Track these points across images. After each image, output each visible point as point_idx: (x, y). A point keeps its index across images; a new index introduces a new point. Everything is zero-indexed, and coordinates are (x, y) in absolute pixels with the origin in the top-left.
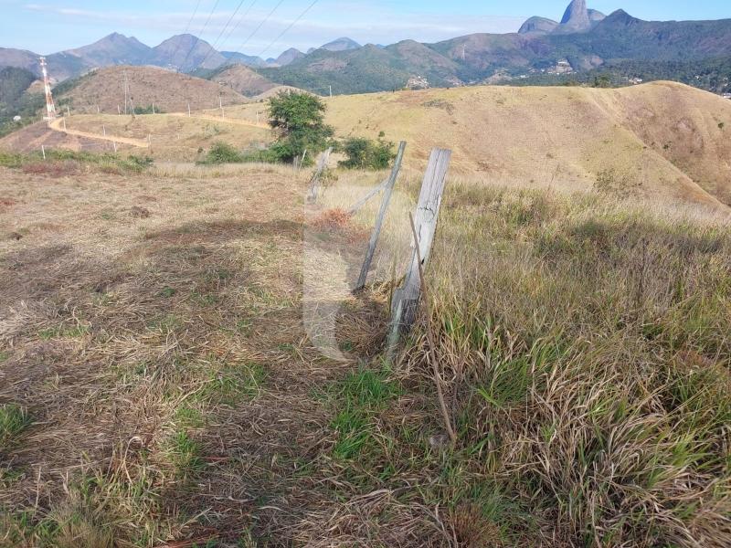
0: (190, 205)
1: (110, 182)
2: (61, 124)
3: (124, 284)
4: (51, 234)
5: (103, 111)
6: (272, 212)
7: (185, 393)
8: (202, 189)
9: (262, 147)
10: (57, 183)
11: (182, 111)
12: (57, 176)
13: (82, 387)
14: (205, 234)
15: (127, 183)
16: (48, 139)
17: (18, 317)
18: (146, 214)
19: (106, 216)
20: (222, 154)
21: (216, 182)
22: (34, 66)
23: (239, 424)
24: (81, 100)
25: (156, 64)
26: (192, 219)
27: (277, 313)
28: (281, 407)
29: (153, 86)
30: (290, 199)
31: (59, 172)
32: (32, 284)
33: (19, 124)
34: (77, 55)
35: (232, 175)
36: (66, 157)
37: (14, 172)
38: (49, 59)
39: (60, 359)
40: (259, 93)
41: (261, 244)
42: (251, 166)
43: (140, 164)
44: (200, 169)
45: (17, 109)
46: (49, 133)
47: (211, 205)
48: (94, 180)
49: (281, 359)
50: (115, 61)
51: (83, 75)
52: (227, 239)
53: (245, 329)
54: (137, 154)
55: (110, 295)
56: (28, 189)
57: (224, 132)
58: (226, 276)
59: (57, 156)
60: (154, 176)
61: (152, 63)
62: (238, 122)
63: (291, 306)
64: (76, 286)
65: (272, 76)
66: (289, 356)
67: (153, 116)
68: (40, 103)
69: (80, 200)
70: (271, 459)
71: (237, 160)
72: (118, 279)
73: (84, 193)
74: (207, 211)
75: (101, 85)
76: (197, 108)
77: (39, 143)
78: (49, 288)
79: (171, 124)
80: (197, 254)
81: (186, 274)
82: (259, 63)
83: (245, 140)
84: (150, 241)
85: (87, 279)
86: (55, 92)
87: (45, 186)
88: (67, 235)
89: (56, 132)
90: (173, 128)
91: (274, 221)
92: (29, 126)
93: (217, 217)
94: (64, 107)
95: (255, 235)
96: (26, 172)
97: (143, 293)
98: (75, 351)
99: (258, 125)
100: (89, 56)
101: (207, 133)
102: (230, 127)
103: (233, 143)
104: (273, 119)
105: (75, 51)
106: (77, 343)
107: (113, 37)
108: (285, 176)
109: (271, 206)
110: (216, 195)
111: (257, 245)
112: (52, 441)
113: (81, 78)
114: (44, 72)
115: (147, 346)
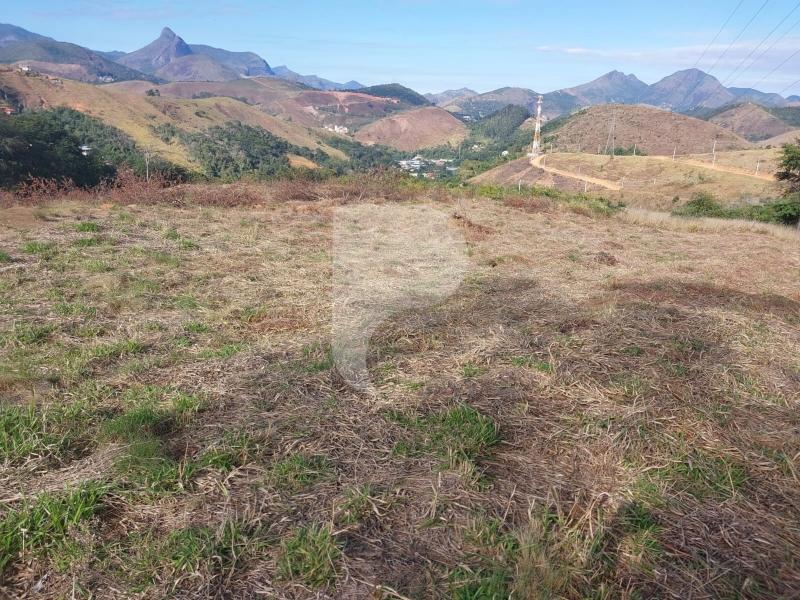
0: (660, 259)
1: (578, 223)
2: (541, 162)
3: (589, 331)
4: (521, 266)
5: (584, 149)
6: (764, 283)
7: (647, 466)
8: (674, 243)
9: (756, 202)
10: (530, 219)
11: (665, 155)
12: (531, 212)
13: (547, 422)
14: (679, 294)
15: (595, 226)
16: (526, 175)
17: (496, 339)
18: (612, 262)
19: (572, 257)
20: (703, 206)
21: (691, 237)
22: (531, 105)
23: (706, 523)
24: (565, 138)
25: (650, 102)
26: (662, 275)
27: (761, 409)
28: (760, 523)
29: (640, 126)
30: (787, 270)
31: (534, 208)
32: (503, 311)
33: (505, 159)
34: (572, 94)
35: (712, 232)
36: (541, 194)
37: (496, 204)
38: (546, 97)
39: (527, 388)
40: (768, 137)
41: (747, 319)
42: (738, 223)
43: (610, 208)
44: (675, 222)
45: (506, 145)
46: (529, 169)
47: (686, 263)
48: (563, 219)
49: (765, 466)
50: (608, 100)
51: (573, 114)
52: (703, 305)
53: (720, 417)
54: (606, 196)
55: (575, 337)
56: (505, 221)
57: (710, 181)
58: (699, 348)
59: (534, 192)
60: (624, 222)
61: (645, 102)
62: (730, 170)
63: (783, 404)
64: (542, 321)
65: (789, 117)
66: (776, 467)
67: (633, 158)
68: (528, 141)
69: (549, 238)
70: (743, 580)
71: (719, 215)
72: (582, 325)
73: (553, 231)
74: (681, 269)
75: (588, 124)
76: (684, 152)
77: (518, 178)
78: (517, 318)
79: (650, 168)
80: (668, 316)
81: (655, 335)
82: (776, 102)
83: (734, 191)
84: (618, 291)
85: (552, 318)
86: (543, 130)
87: (519, 220)
88: (535, 270)
89: (535, 169)
90: (651, 172)
91: (764, 294)
92: (513, 162)
93: (692, 277)
94: (548, 144)
95: (740, 307)
96: (506, 205)
97: (609, 345)
98: (542, 385)
99: (757, 175)
100: (585, 95)
101: (689, 180)
102: (719, 176)
103: (718, 194)
104: (783, 170)
105: (572, 89)
106: (544, 379)
107: (610, 75)
108: (782, 240)
109: (762, 276)
110: (690, 252)
111: (742, 320)
112: (517, 464)
113: (571, 116)
114: (539, 109)
115: (611, 402)
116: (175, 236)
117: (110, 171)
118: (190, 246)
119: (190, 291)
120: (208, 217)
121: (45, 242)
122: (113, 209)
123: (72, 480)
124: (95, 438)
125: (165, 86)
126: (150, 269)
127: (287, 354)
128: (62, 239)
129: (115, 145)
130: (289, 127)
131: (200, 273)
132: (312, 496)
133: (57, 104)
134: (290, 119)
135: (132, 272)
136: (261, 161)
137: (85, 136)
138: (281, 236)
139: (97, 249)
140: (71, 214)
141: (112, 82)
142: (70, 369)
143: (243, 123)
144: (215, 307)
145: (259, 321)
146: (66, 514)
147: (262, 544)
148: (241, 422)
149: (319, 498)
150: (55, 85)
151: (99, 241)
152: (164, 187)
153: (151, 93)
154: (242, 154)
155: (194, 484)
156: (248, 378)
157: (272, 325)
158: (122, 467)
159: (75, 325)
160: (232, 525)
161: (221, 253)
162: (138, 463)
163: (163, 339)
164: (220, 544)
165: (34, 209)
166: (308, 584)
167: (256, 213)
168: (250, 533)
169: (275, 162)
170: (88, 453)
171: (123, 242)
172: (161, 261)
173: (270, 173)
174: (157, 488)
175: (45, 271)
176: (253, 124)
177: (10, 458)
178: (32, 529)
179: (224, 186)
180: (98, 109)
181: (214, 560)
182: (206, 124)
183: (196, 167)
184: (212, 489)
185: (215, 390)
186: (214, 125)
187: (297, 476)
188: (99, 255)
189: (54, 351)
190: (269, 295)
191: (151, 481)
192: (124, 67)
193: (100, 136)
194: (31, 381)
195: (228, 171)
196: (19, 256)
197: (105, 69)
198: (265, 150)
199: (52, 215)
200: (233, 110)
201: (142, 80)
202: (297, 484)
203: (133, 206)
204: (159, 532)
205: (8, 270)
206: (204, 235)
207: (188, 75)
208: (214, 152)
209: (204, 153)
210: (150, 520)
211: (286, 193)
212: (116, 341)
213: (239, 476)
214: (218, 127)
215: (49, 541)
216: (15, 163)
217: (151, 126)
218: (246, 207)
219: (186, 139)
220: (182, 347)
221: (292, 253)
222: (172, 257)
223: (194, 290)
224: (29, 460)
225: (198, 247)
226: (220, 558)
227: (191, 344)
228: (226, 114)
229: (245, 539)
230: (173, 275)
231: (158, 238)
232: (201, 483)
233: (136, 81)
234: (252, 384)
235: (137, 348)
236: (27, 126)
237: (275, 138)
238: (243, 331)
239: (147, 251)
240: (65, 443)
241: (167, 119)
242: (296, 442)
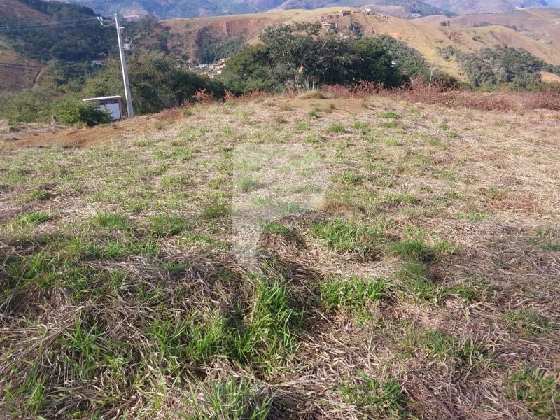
116: (446, 128)
117: (406, 79)
118: (455, 136)
119: (451, 168)
120: (470, 116)
121: (365, 122)
122: (407, 104)
123: (370, 273)
124: (384, 252)
125: (456, 18)
126: (426, 148)
127: (522, 230)
128: (374, 121)
129: (411, 61)
130: (548, 48)
131: (460, 156)
132: (536, 345)
133: (382, 33)
134: (551, 43)
135: (414, 149)
136: (517, 76)
137: (394, 55)
138: (527, 136)
139: (393, 130)
140: (382, 105)
141: (419, 17)
142: (372, 204)
143: (509, 46)
144: (468, 183)
145: (500, 200)
146: (365, 293)
147: (492, 364)
148: (482, 270)
149: (543, 349)
150: (383, 20)
151: (396, 125)
152: (442, 91)
153: (444, 24)
154: (502, 70)
155: (444, 303)
156: (490, 240)
157: (511, 205)
158: (400, 275)
159: (376, 177)
160: (472, 342)
161: (477, 144)
162: (410, 276)
163: (429, 198)
164: (462, 351)
165: (360, 101)
166: (530, 410)
167: (509, 116)
168: (485, 353)
169: (528, 77)
170: (378, 260)
171: (411, 127)
172: (434, 144)
173: (523, 85)
174: (420, 297)
175: (362, 140)
176: (516, 46)
177: (337, 248)
178: (346, 294)
179: (485, 94)
180: (406, 37)
181: (456, 360)
182: (479, 46)
183: (464, 78)
184: (456, 311)
185: (464, 242)
186: (485, 47)
187: (525, 325)
188: (393, 135)
189: (363, 191)
190: (511, 181)
191: (417, 291)
192: (429, 6)
193: (403, 55)
194: (349, 206)
195: (487, 82)
196: (349, 129)
197: (417, 8)
198: (522, 68)
199: (371, 105)
200: (504, 35)
201: (440, 14)
202: (524, 332)
203: (419, 103)
204: (418, 325)
205: (343, 137)
206: (466, 129)
207: (474, 9)
208: (480, 68)
209: (472, 68)
210: (412, 315)
211: (537, 102)
212: (399, 192)
213: (477, 309)
214: (488, 49)
215: (354, 304)
216: (352, 71)
217: (438, 48)
218: (500, 111)
219: (461, 57)
220: (441, 205)
221: (535, 151)
222: (442, 142)
223: (454, 168)
224: (347, 253)
225: (460, 137)
226: (460, 360)
227: (448, 205)
228: (496, 38)
229: (481, 356)
230: (441, 155)
231: (434, 128)
232: (449, 303)
233: (436, 16)
234: (493, 245)
235: (412, 200)
236: (364, 47)
237: (532, 58)
238: (487, 204)
239: (425, 136)
240: (367, 249)
241: (451, 43)
242: (527, 299)
